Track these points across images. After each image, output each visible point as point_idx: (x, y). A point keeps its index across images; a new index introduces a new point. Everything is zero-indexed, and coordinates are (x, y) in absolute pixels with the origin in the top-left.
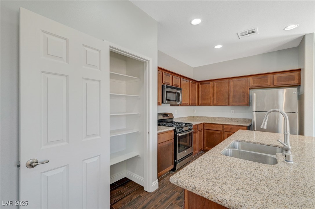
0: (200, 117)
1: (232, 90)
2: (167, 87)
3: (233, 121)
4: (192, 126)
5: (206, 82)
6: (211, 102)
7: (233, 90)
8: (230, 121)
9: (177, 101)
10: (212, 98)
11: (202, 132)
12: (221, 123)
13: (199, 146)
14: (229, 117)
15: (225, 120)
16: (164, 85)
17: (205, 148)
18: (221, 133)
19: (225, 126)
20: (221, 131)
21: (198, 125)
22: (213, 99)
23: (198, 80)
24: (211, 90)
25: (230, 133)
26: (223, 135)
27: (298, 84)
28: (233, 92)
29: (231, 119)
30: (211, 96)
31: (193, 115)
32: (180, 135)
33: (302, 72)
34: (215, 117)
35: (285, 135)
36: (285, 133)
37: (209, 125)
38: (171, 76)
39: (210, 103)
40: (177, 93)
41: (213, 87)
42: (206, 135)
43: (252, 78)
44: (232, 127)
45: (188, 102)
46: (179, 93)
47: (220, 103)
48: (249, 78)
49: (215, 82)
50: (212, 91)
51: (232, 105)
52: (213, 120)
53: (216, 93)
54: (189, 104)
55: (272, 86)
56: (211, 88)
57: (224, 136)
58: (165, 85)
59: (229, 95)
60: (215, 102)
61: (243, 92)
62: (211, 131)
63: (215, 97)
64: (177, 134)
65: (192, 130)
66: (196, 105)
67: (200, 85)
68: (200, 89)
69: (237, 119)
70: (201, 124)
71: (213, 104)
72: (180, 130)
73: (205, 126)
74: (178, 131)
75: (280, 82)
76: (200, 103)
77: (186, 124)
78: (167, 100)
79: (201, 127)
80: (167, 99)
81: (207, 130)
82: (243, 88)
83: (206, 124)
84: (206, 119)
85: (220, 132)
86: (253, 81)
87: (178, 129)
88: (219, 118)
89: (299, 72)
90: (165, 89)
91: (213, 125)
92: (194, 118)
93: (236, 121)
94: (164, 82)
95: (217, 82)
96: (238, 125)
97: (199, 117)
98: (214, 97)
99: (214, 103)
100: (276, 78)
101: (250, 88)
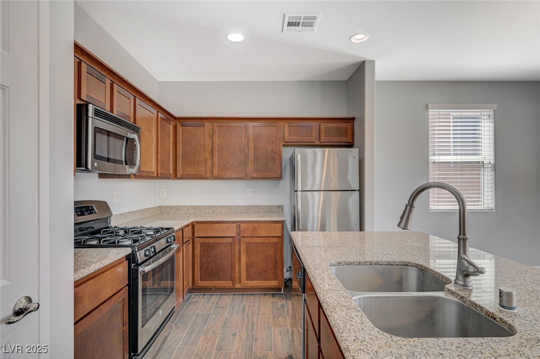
0: (178, 208)
1: (252, 145)
2: (98, 113)
3: (251, 211)
4: (174, 234)
5: (193, 123)
6: (206, 170)
7: (254, 146)
8: (245, 213)
9: (126, 164)
10: (210, 162)
11: (190, 246)
12: (234, 220)
13: (185, 282)
14: (242, 205)
15: (235, 211)
16: (87, 106)
17: (196, 284)
18: (233, 241)
19: (242, 225)
20: (234, 237)
21: (183, 230)
22: (212, 165)
23: (177, 115)
24: (208, 142)
25: (252, 239)
26: (237, 247)
27: (350, 142)
28: (254, 151)
29: (246, 208)
30: (208, 155)
31: (159, 205)
32: (147, 269)
33: (356, 123)
34: (213, 206)
35: (462, 242)
36: (462, 237)
37: (206, 226)
38: (108, 82)
39: (206, 173)
40: (128, 139)
41: (212, 136)
42: (198, 251)
43: (287, 124)
44: (256, 225)
45: (154, 169)
46: (133, 140)
47: (228, 175)
48: (282, 123)
49: (216, 124)
50: (210, 145)
51: (252, 178)
52: (209, 213)
53: (219, 149)
54: (155, 175)
55: (317, 143)
56: (207, 137)
57: (240, 249)
58: (91, 107)
59: (247, 156)
60: (216, 172)
61: (273, 151)
62: (211, 240)
63: (216, 159)
64: (140, 269)
65: (173, 246)
66: (169, 178)
67: (180, 129)
68: (180, 138)
69: (257, 207)
70: (188, 225)
71: (210, 175)
72: (147, 253)
73: (196, 228)
74: (140, 256)
75: (328, 137)
76: (179, 174)
77: (157, 231)
78: (96, 157)
79: (188, 234)
80: (97, 153)
81: (201, 240)
82: (273, 142)
83: (198, 225)
84: (192, 211)
85: (230, 240)
86: (289, 129)
87: (142, 252)
88: (221, 206)
89: (351, 123)
90: (90, 119)
91: (217, 225)
92: (162, 211)
93: (255, 213)
94: (84, 97)
95: (220, 124)
96: (268, 221)
97: (175, 207)
98: (214, 159)
99: (214, 172)
100: (324, 130)
101: (285, 144)
